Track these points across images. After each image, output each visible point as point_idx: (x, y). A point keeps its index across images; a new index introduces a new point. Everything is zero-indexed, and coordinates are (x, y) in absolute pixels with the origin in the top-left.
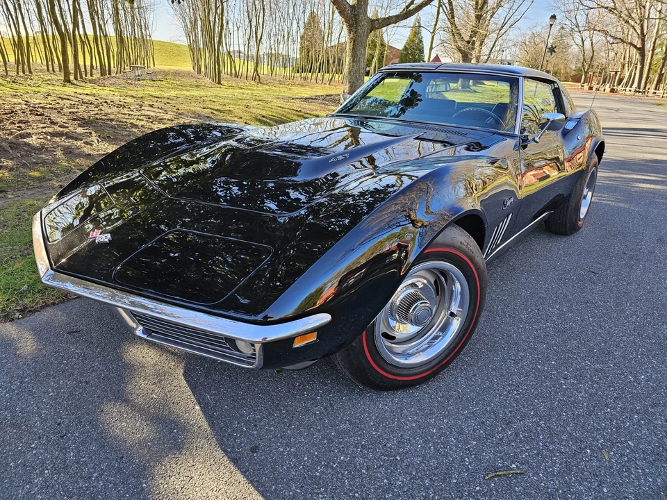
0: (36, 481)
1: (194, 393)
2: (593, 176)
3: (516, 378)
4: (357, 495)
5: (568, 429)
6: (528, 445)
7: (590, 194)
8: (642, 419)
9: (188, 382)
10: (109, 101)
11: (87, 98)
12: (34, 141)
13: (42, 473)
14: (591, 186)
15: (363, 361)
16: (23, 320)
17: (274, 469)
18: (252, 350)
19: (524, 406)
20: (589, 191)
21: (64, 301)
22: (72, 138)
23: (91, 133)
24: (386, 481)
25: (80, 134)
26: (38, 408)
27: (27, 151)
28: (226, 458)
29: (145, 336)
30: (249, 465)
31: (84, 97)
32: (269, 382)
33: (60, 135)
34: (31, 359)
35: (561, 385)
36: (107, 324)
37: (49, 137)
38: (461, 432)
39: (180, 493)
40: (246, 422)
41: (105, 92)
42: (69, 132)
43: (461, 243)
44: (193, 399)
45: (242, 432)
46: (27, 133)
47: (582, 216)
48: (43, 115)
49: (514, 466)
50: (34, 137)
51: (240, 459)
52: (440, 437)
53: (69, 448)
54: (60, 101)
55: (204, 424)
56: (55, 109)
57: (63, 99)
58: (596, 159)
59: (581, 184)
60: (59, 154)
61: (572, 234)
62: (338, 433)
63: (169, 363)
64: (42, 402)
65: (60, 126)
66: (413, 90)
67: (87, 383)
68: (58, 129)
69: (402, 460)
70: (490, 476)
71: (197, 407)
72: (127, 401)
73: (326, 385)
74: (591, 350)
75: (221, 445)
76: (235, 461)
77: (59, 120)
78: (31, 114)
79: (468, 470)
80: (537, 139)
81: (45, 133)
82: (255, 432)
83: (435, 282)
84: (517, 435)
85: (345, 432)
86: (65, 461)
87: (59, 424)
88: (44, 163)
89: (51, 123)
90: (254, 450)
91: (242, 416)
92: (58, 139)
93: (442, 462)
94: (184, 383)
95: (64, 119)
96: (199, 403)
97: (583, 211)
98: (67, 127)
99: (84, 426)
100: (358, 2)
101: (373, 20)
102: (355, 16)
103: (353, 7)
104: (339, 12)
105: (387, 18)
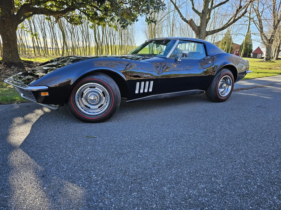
1: (39, 118)
9: (41, 116)
17: (38, 129)
30: (35, 128)
34: (14, 109)
43: (103, 79)
47: (223, 96)
49: (96, 136)
55: (34, 122)
63: (41, 113)
71: (37, 120)
72: (23, 117)
76: (32, 127)
79: (83, 135)
100: (201, 25)
101: (208, 32)
102: (199, 30)
103: (199, 27)
104: (193, 30)
105: (214, 30)
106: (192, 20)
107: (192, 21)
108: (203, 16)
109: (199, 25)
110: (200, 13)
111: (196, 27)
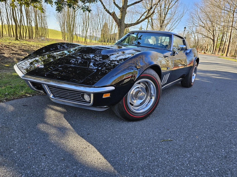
0: (16, 141)
1: (68, 121)
2: (196, 69)
3: (171, 120)
4: (121, 144)
5: (186, 131)
6: (174, 134)
7: (195, 75)
8: (208, 130)
9: (65, 118)
10: (33, 46)
11: (24, 45)
12: (6, 55)
13: (18, 139)
14: (195, 72)
15: (124, 109)
16: (6, 102)
17: (95, 139)
18: (90, 99)
19: (173, 126)
20: (195, 74)
21: (21, 98)
22: (20, 55)
23: (26, 54)
24: (130, 142)
25: (23, 54)
26: (15, 124)
27: (3, 58)
28: (79, 136)
29: (54, 98)
30: (87, 137)
31: (23, 44)
32: (93, 119)
33: (16, 54)
34: (11, 112)
35: (184, 122)
36: (37, 104)
37: (11, 54)
38: (153, 131)
39: (65, 144)
40: (85, 128)
41: (31, 43)
42: (19, 53)
43: (154, 74)
44: (68, 122)
45: (84, 130)
46: (3, 53)
47: (193, 82)
48: (9, 47)
49: (169, 139)
50: (6, 54)
51: (84, 136)
52: (147, 132)
53: (26, 133)
54: (14, 45)
55: (72, 128)
56: (13, 46)
57: (15, 44)
58: (196, 63)
59: (192, 70)
60: (15, 60)
61: (190, 87)
62: (115, 131)
63: (59, 114)
64: (16, 122)
65: (15, 51)
66: (138, 42)
67: (31, 118)
68: (14, 52)
69: (135, 137)
70: (162, 141)
71: (69, 124)
72: (45, 123)
73: (111, 120)
74: (194, 114)
75: (77, 133)
76: (82, 137)
77: (15, 49)
78: (4, 47)
79: (155, 140)
80: (178, 53)
81: (10, 53)
82: (88, 130)
83: (146, 87)
84: (171, 132)
85: (118, 131)
86: (25, 136)
87: (22, 128)
88: (9, 62)
89: (12, 50)
90: (88, 134)
91: (84, 127)
92: (14, 55)
93: (148, 138)
94: (64, 119)
95: (17, 49)
96: (70, 124)
97: (193, 80)
98: (18, 52)
99: (31, 128)
100: (121, 18)
101: (126, 24)
102: (120, 22)
103: (120, 20)
104: (115, 21)
105: (131, 24)
106: (114, 12)
107: (114, 14)
108: (123, 11)
109: (119, 18)
110: (121, 8)
111: (118, 19)
